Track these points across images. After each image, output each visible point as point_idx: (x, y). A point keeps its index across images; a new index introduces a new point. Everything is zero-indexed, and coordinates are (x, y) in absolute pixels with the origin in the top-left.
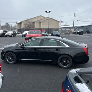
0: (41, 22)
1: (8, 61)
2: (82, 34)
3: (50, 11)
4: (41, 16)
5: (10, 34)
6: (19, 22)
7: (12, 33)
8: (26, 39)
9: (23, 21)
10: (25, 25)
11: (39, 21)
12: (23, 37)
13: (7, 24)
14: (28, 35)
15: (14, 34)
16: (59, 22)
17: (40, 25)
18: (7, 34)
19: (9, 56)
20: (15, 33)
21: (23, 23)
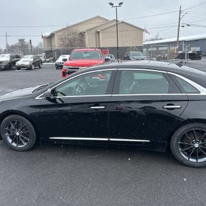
0: (99, 32)
1: (10, 141)
2: (200, 58)
3: (121, 4)
4: (98, 17)
5: (27, 63)
6: (48, 34)
7: (32, 60)
8: (64, 74)
9: (57, 32)
10: (61, 39)
11: (94, 30)
12: (57, 68)
13: (22, 41)
14: (68, 62)
15: (37, 64)
16: (143, 30)
17: (98, 41)
18: (19, 63)
19: (13, 127)
20: (38, 61)
21: (56, 37)
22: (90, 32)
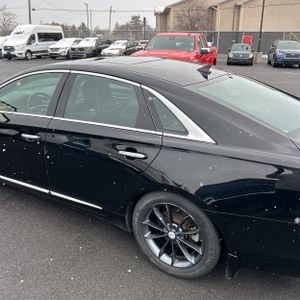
11: (233, 3)
17: (237, 20)
22: (224, 6)
